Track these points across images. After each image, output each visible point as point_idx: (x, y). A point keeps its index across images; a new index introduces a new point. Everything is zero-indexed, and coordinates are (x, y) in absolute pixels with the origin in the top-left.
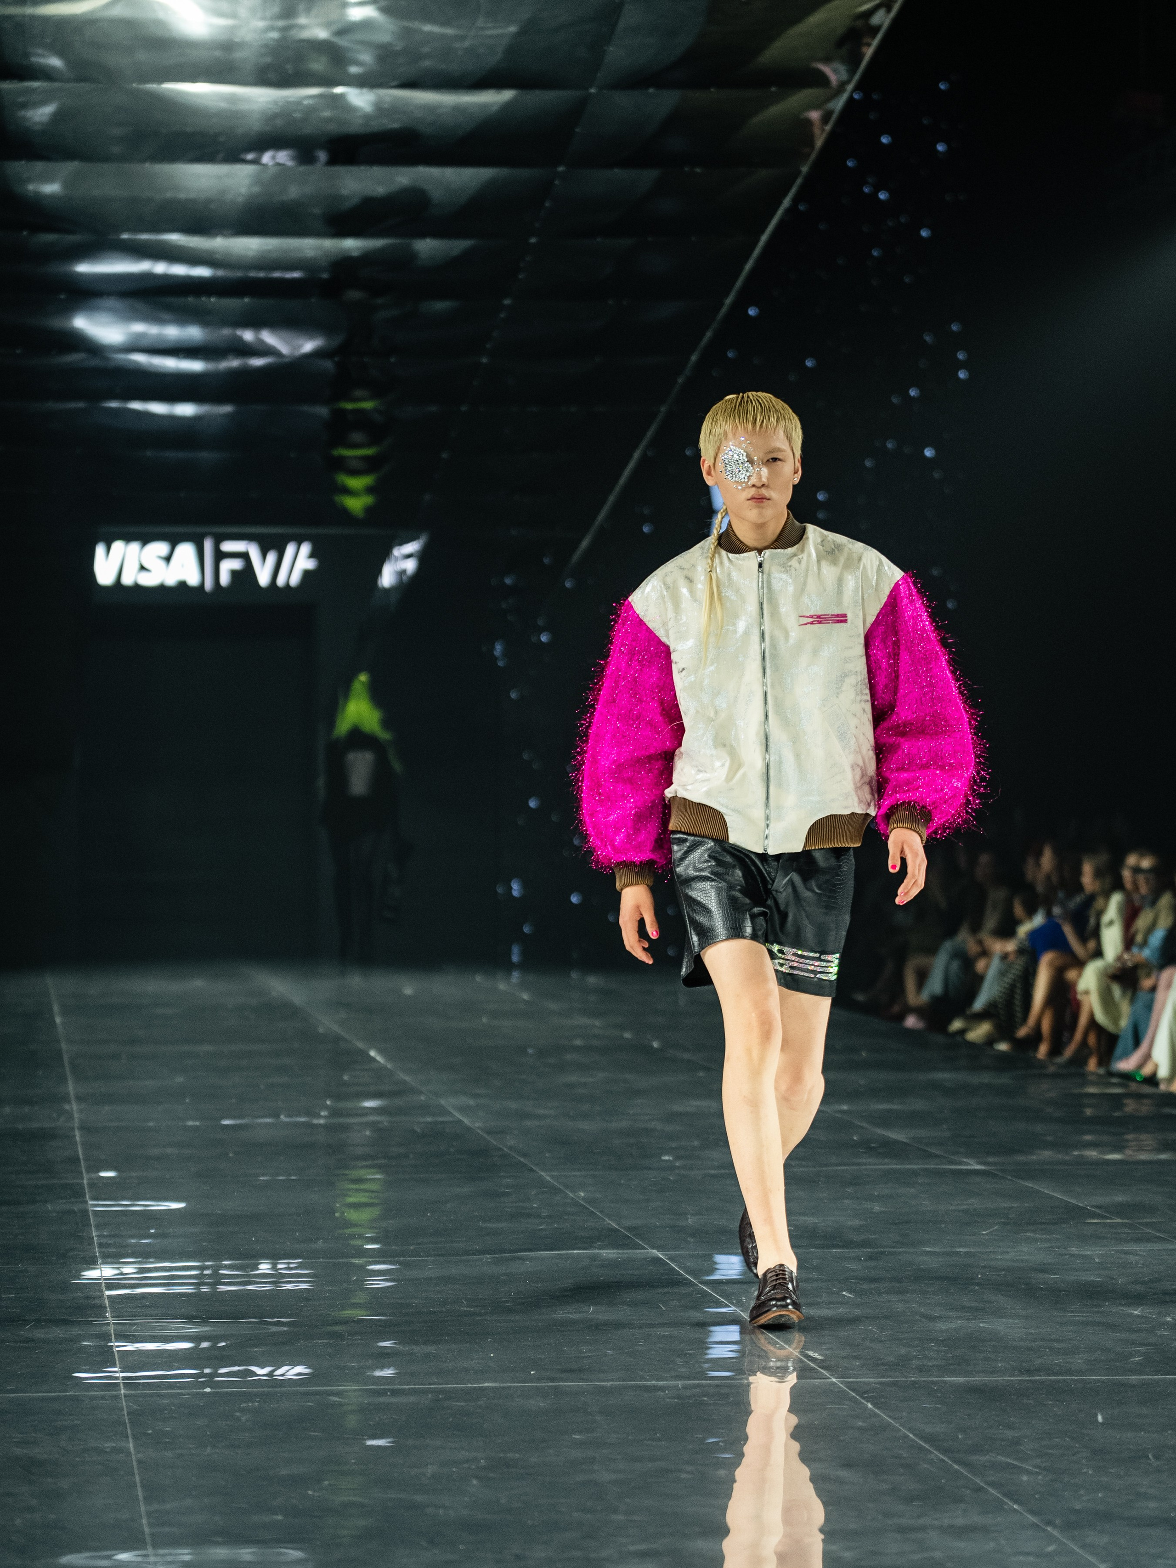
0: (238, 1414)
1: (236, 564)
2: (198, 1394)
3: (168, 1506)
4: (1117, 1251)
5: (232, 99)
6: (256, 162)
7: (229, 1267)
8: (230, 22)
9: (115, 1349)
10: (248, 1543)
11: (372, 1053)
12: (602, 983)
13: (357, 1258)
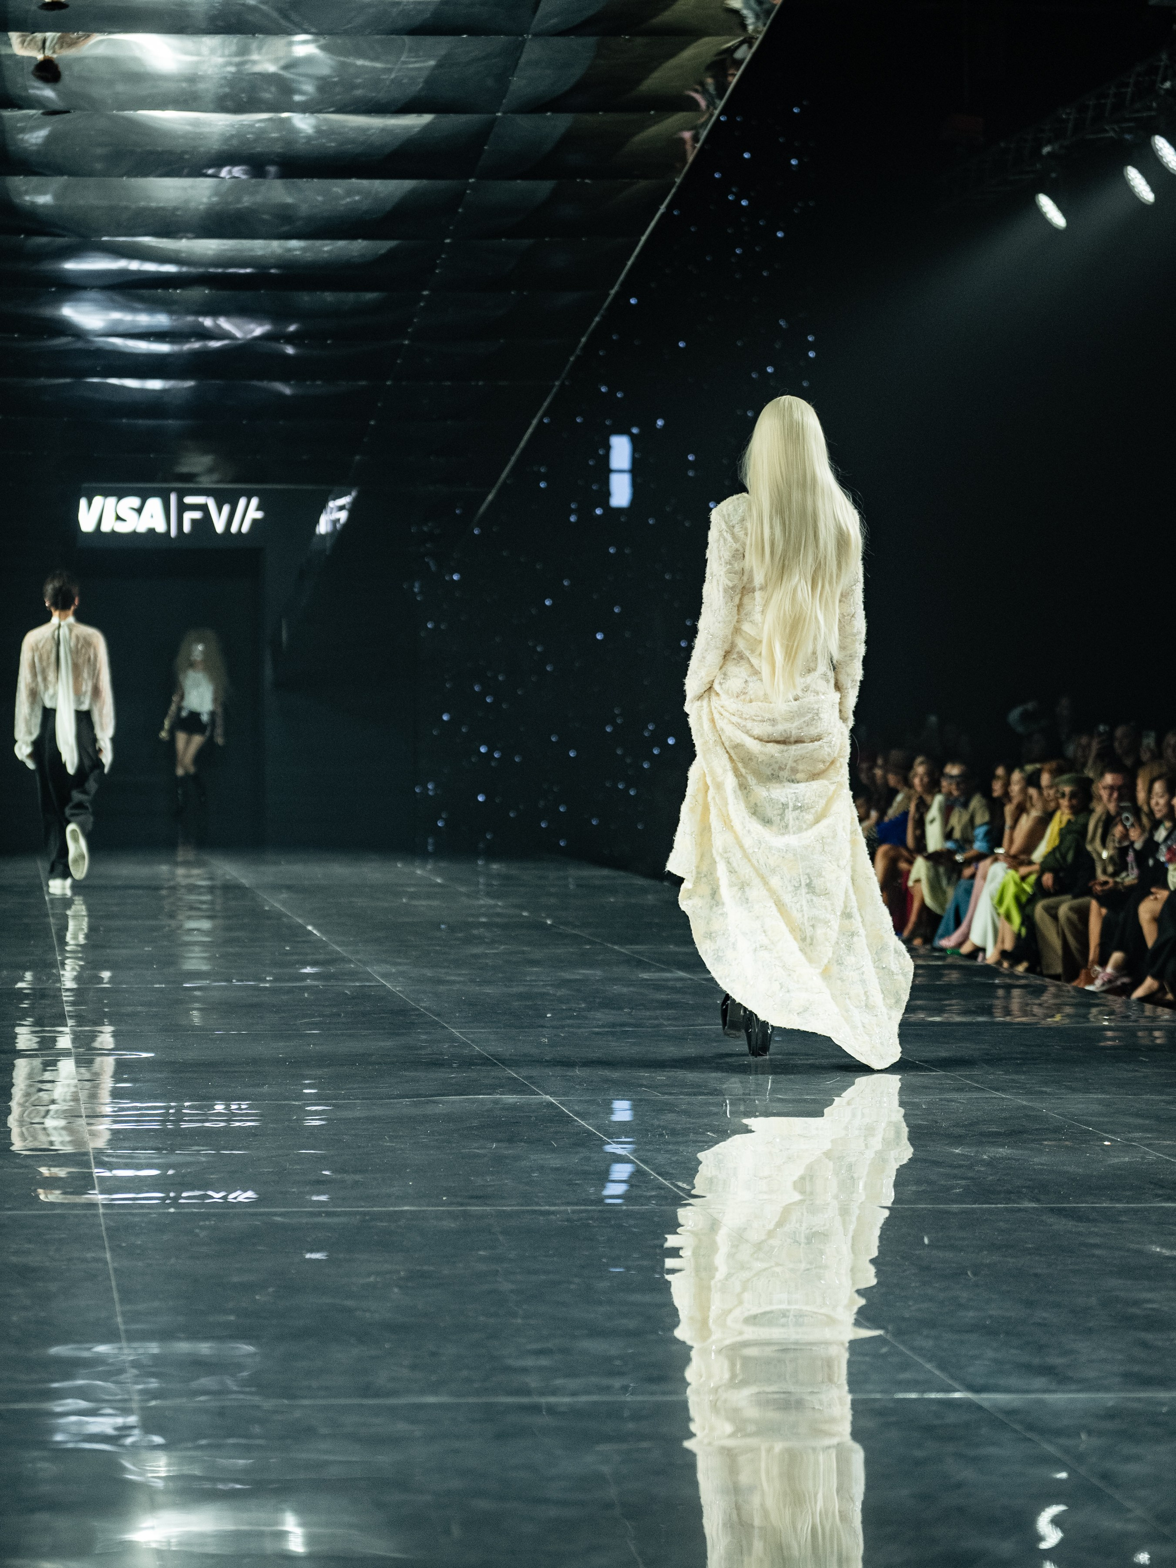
0: (197, 1231)
1: (197, 515)
2: (164, 1213)
3: (139, 1307)
4: (941, 1100)
5: (196, 123)
6: (215, 176)
7: (189, 1107)
8: (195, 58)
9: (95, 1175)
10: (206, 1339)
11: (310, 928)
12: (504, 869)
13: (297, 1101)
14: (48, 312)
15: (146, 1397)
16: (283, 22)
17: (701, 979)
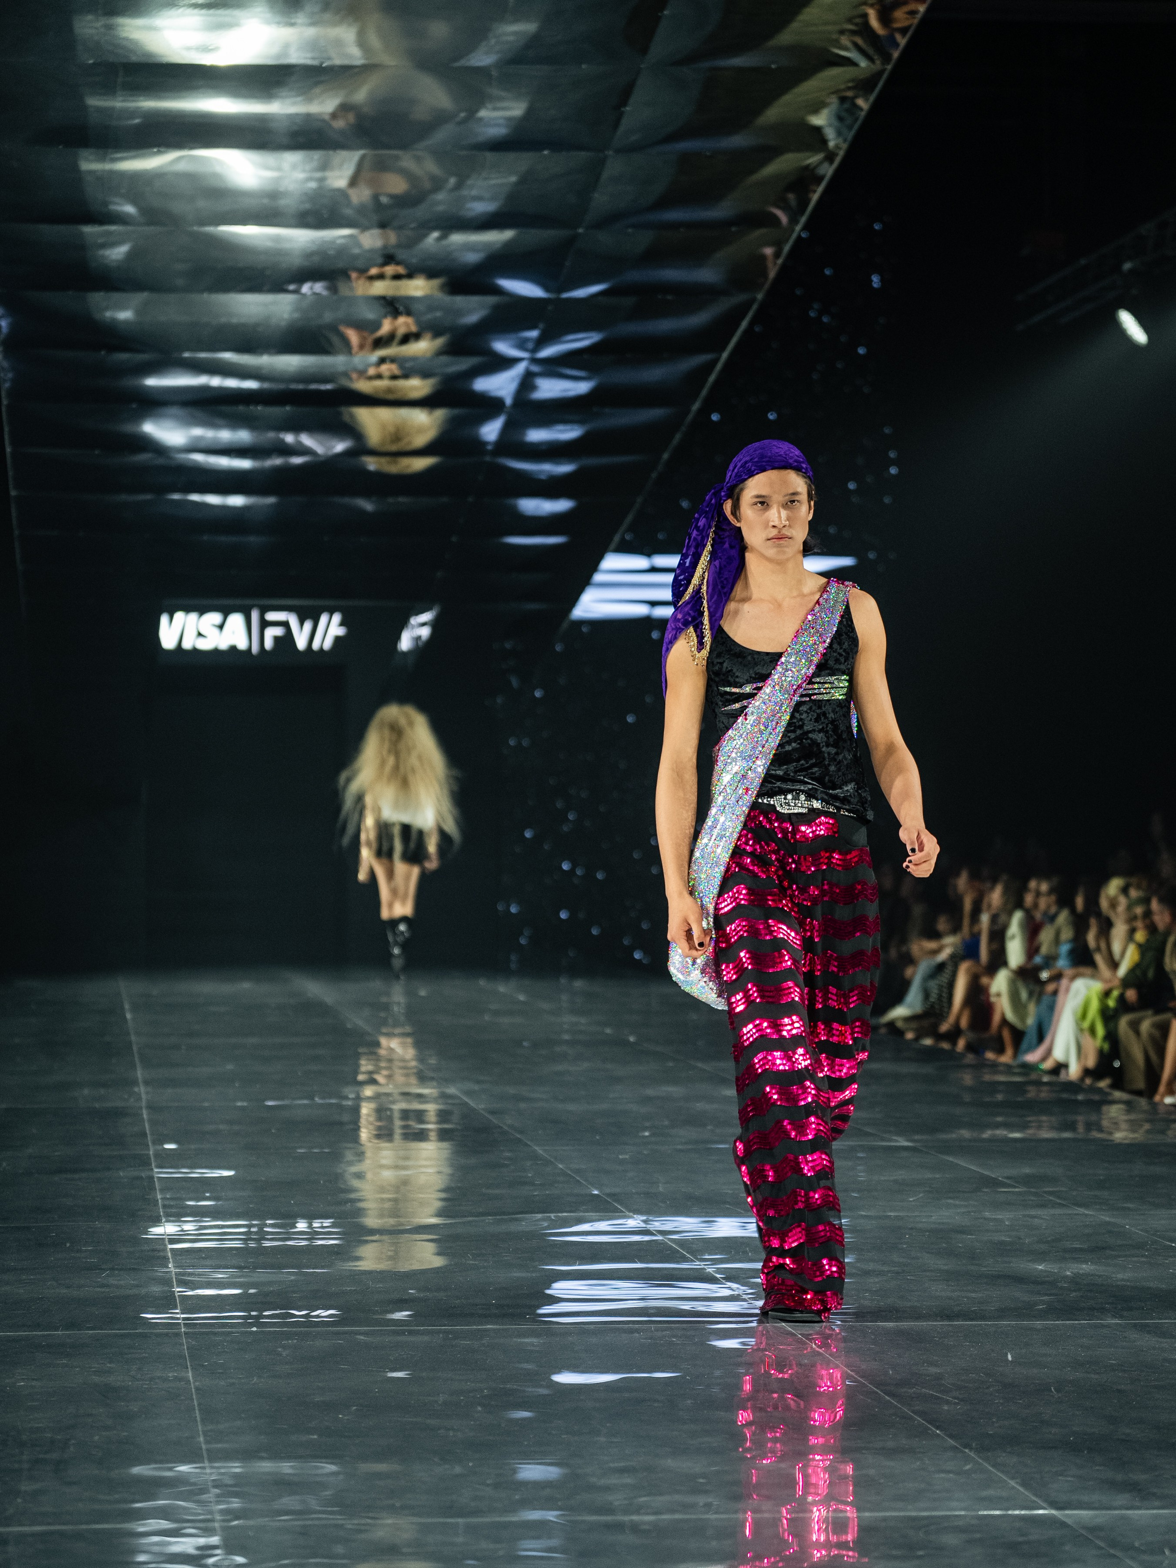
0: (280, 1350)
1: (278, 631)
3: (221, 1427)
4: (1024, 1216)
6: (297, 292)
7: (272, 1226)
8: (276, 174)
9: (177, 1294)
10: (289, 1457)
12: (587, 987)
14: (128, 428)
15: (228, 1517)
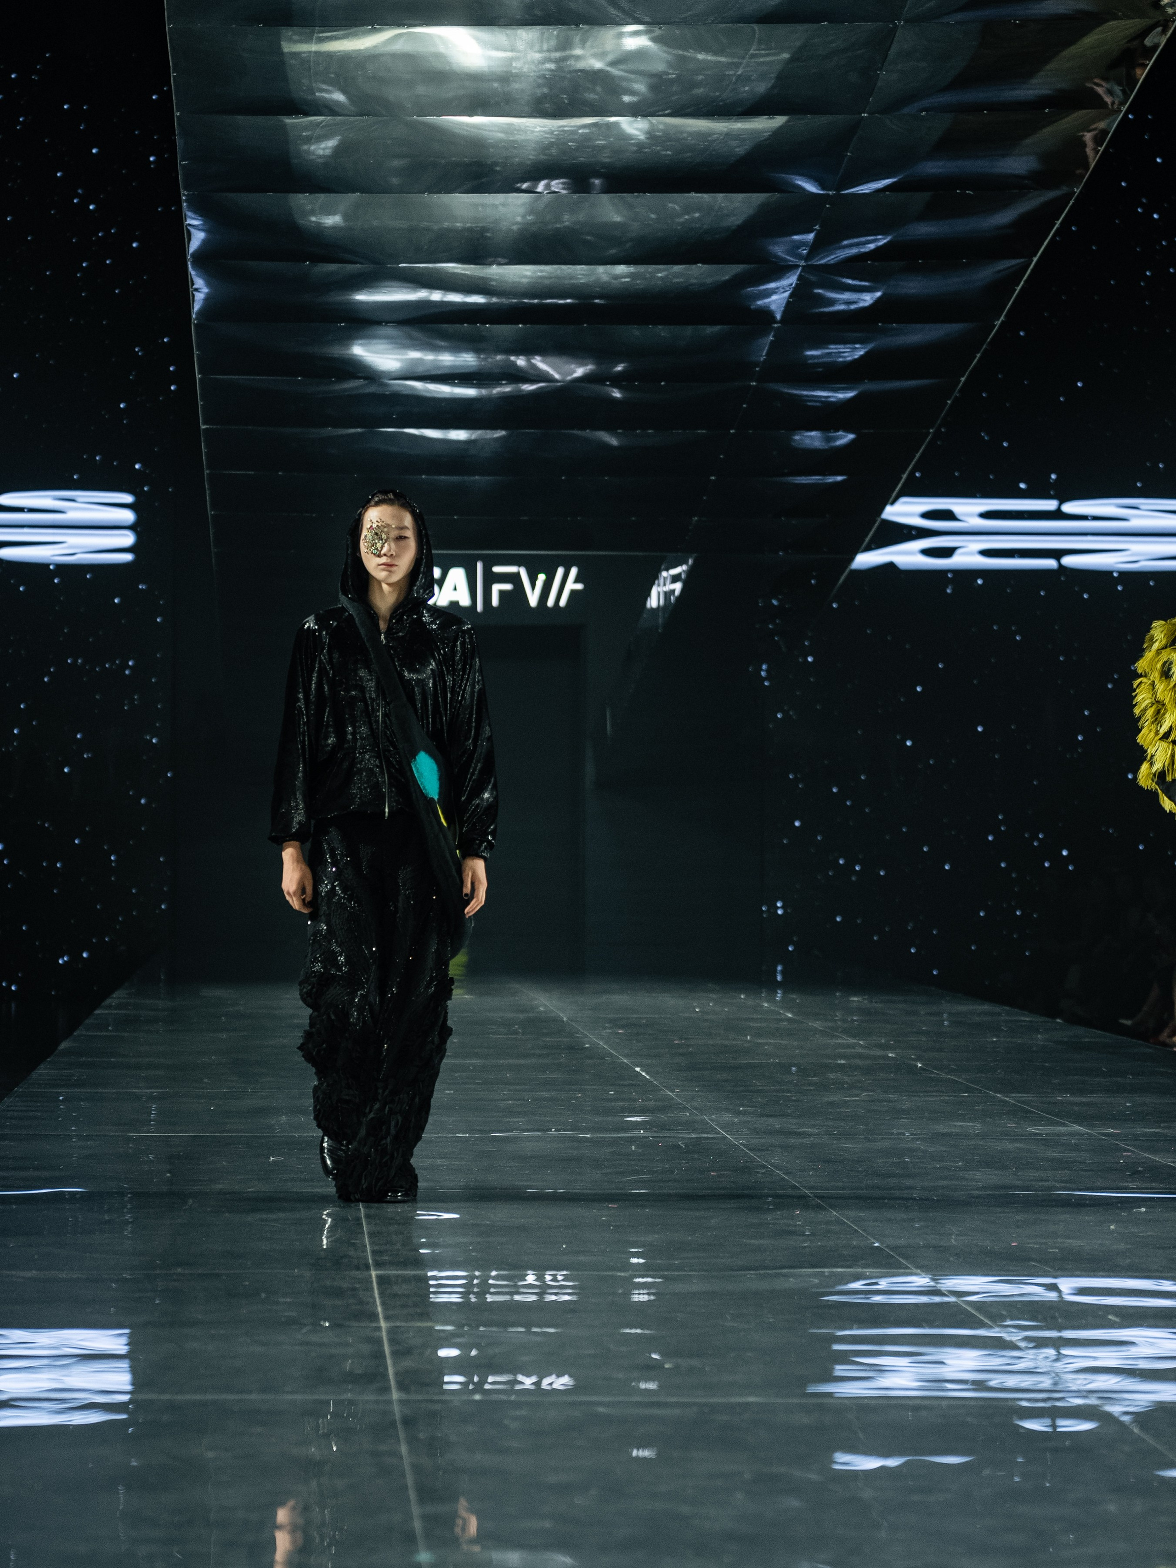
0: (507, 1421)
1: (508, 587)
2: (468, 1401)
5: (509, 130)
6: (530, 190)
8: (509, 54)
11: (638, 1069)
12: (866, 1002)
13: (624, 1271)
14: (336, 351)
16: (612, 11)
17: (1098, 1133)
